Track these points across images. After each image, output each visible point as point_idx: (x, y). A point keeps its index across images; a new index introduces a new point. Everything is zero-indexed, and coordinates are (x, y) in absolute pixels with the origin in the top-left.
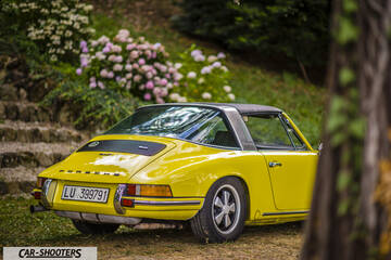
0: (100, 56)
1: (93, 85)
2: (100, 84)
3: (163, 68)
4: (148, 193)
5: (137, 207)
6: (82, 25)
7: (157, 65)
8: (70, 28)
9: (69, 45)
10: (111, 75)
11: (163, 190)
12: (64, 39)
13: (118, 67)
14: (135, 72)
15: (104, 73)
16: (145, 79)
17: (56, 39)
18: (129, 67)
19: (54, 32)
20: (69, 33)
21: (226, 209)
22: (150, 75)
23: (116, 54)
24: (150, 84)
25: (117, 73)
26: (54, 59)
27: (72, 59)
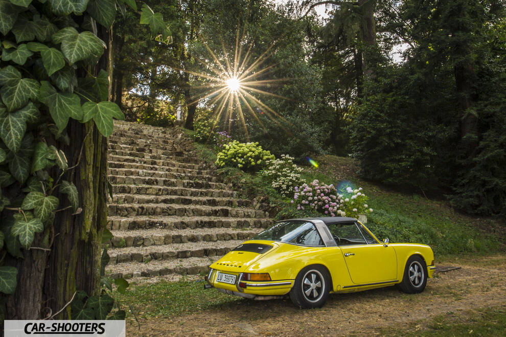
0: (303, 193)
1: (299, 208)
2: (302, 207)
3: (334, 197)
4: (256, 278)
5: (248, 288)
6: (297, 178)
7: (331, 196)
8: (291, 180)
9: (291, 189)
10: (307, 202)
11: (265, 277)
12: (288, 187)
13: (310, 198)
14: (319, 200)
15: (303, 202)
16: (325, 204)
17: (284, 187)
18: (316, 198)
19: (283, 183)
20: (291, 183)
21: (313, 285)
22: (327, 201)
23: (309, 192)
24: (327, 206)
25: (310, 201)
26: (284, 196)
27: (291, 195)
